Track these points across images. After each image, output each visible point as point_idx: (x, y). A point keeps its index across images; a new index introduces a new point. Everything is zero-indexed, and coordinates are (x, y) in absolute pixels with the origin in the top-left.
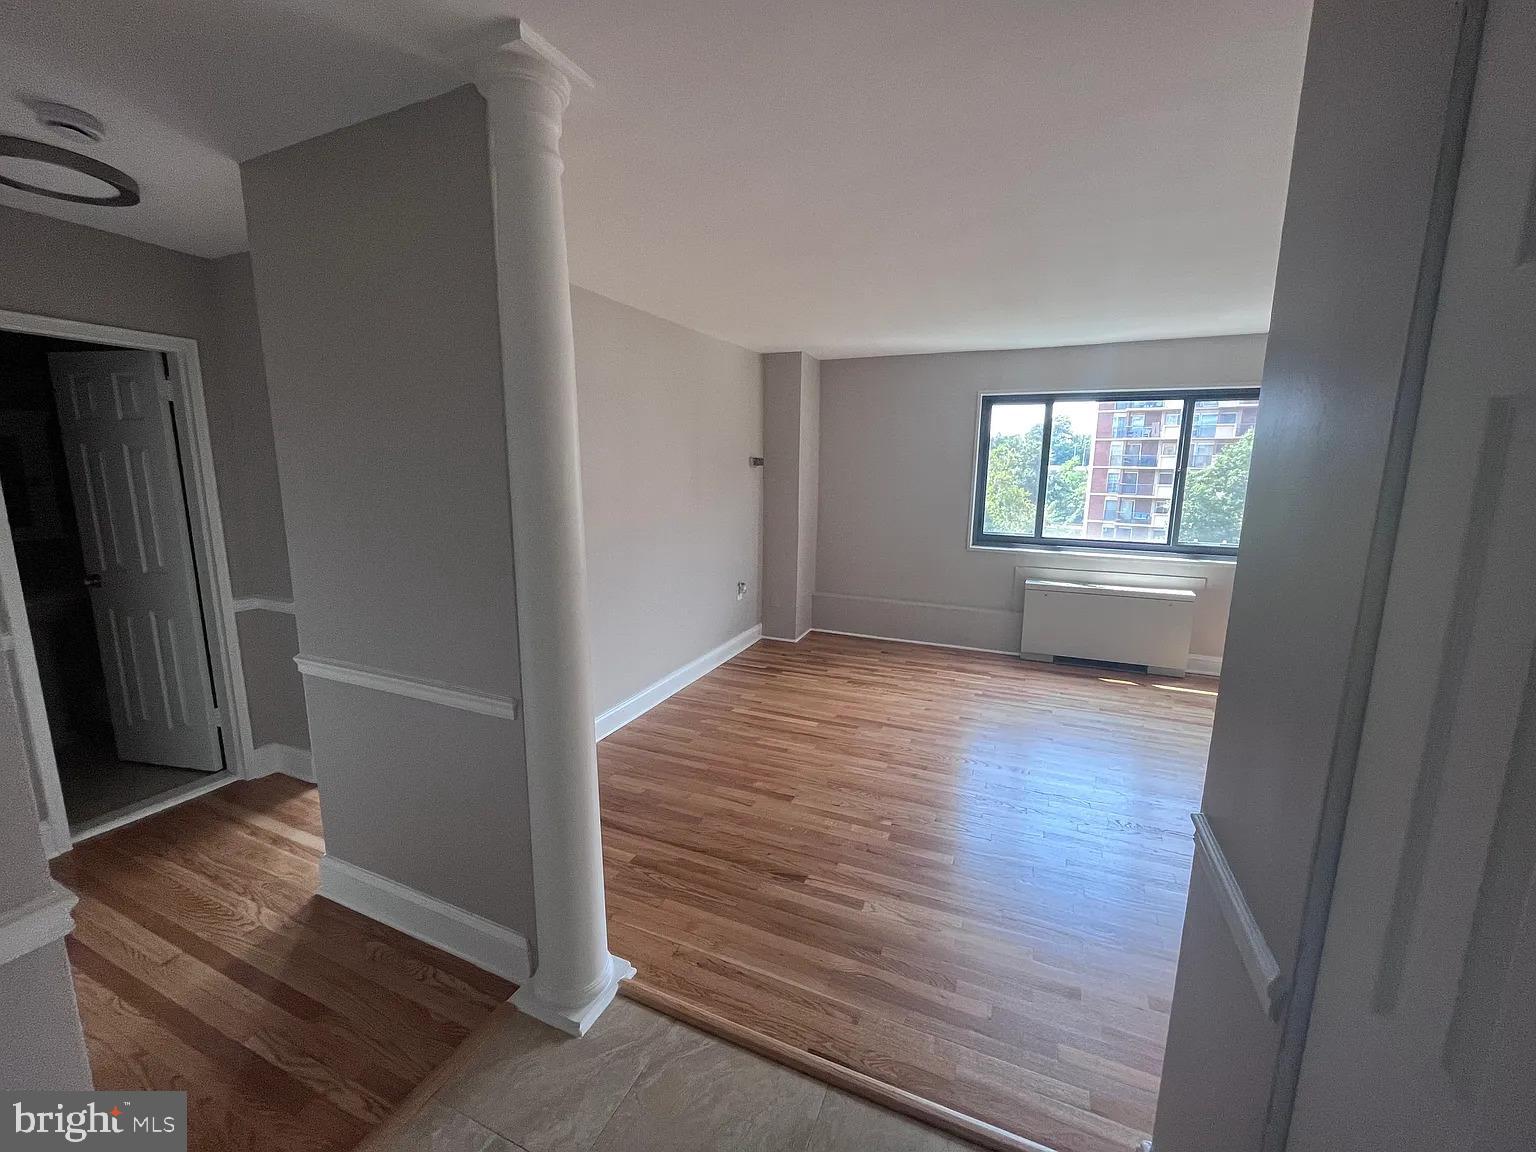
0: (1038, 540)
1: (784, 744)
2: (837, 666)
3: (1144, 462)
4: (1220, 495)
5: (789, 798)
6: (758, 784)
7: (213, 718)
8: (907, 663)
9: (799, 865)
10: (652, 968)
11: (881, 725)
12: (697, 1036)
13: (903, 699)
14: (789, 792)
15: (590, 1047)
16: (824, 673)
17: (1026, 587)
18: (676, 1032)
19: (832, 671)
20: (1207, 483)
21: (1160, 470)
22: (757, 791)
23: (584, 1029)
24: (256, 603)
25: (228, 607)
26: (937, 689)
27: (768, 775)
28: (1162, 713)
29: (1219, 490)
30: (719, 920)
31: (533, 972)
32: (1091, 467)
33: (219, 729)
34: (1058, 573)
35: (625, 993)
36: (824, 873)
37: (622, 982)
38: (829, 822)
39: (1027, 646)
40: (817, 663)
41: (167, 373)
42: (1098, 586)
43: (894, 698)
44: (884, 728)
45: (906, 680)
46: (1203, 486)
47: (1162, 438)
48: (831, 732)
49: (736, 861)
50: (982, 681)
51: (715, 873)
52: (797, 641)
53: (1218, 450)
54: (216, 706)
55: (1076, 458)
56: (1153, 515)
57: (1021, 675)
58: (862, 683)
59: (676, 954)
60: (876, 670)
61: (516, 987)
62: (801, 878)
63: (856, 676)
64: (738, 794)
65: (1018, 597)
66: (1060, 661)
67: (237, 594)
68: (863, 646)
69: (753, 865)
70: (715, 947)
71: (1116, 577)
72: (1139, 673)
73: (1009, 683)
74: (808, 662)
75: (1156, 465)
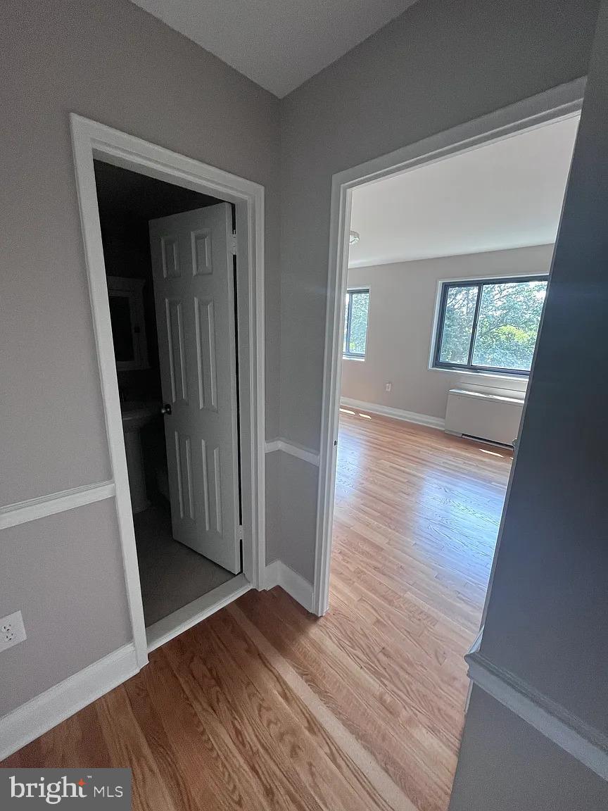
7: (239, 532)
24: (280, 445)
25: (261, 447)
33: (241, 541)
41: (234, 228)
54: (241, 524)
67: (270, 437)
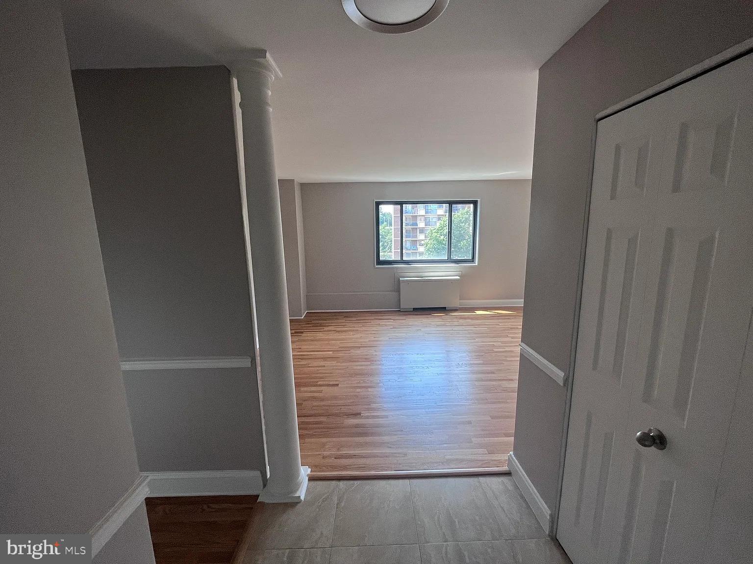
0: (402, 262)
1: (322, 363)
2: (328, 326)
3: (413, 225)
4: (442, 237)
5: (337, 385)
6: (319, 383)
8: (357, 320)
9: (355, 409)
10: (316, 466)
11: (360, 347)
12: (352, 482)
13: (363, 335)
14: (337, 383)
15: (309, 503)
16: (323, 330)
17: (401, 281)
18: (342, 484)
19: (326, 329)
20: (437, 232)
21: (419, 228)
22: (320, 385)
23: (302, 498)
26: (374, 329)
27: (321, 378)
28: (456, 323)
29: (441, 235)
30: (334, 439)
31: (265, 486)
32: (393, 228)
34: (410, 275)
35: (311, 479)
36: (368, 409)
37: (308, 475)
38: (358, 390)
39: (403, 305)
40: (317, 326)
42: (427, 278)
43: (358, 336)
44: (361, 348)
45: (361, 327)
46: (436, 234)
47: (418, 214)
48: (341, 354)
49: (329, 416)
50: (391, 322)
51: (320, 423)
52: (303, 318)
53: (439, 219)
55: (385, 223)
56: (418, 246)
57: (404, 317)
58: (342, 332)
59: (323, 457)
60: (346, 325)
61: (257, 496)
62: (360, 414)
63: (338, 329)
64: (313, 389)
65: (397, 286)
66: (415, 309)
68: (336, 315)
69: (336, 415)
70: (338, 449)
71: (432, 274)
72: (443, 309)
73: (401, 321)
74: (313, 327)
75: (417, 226)
